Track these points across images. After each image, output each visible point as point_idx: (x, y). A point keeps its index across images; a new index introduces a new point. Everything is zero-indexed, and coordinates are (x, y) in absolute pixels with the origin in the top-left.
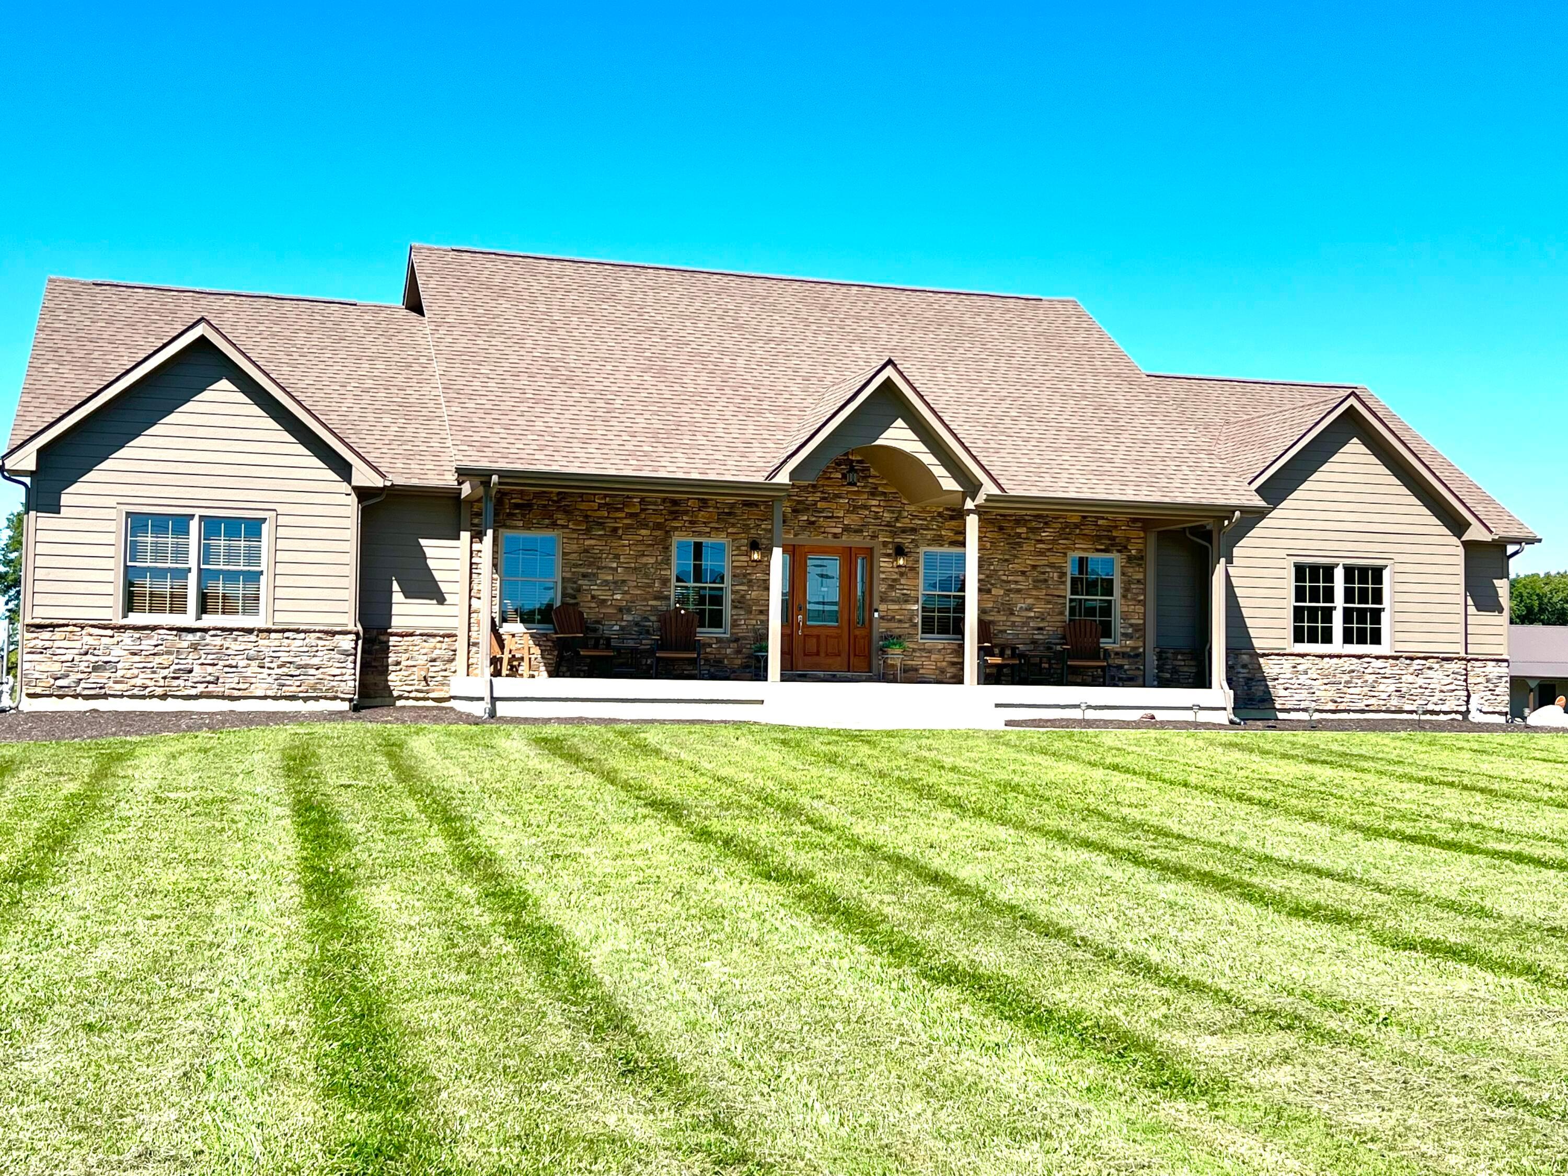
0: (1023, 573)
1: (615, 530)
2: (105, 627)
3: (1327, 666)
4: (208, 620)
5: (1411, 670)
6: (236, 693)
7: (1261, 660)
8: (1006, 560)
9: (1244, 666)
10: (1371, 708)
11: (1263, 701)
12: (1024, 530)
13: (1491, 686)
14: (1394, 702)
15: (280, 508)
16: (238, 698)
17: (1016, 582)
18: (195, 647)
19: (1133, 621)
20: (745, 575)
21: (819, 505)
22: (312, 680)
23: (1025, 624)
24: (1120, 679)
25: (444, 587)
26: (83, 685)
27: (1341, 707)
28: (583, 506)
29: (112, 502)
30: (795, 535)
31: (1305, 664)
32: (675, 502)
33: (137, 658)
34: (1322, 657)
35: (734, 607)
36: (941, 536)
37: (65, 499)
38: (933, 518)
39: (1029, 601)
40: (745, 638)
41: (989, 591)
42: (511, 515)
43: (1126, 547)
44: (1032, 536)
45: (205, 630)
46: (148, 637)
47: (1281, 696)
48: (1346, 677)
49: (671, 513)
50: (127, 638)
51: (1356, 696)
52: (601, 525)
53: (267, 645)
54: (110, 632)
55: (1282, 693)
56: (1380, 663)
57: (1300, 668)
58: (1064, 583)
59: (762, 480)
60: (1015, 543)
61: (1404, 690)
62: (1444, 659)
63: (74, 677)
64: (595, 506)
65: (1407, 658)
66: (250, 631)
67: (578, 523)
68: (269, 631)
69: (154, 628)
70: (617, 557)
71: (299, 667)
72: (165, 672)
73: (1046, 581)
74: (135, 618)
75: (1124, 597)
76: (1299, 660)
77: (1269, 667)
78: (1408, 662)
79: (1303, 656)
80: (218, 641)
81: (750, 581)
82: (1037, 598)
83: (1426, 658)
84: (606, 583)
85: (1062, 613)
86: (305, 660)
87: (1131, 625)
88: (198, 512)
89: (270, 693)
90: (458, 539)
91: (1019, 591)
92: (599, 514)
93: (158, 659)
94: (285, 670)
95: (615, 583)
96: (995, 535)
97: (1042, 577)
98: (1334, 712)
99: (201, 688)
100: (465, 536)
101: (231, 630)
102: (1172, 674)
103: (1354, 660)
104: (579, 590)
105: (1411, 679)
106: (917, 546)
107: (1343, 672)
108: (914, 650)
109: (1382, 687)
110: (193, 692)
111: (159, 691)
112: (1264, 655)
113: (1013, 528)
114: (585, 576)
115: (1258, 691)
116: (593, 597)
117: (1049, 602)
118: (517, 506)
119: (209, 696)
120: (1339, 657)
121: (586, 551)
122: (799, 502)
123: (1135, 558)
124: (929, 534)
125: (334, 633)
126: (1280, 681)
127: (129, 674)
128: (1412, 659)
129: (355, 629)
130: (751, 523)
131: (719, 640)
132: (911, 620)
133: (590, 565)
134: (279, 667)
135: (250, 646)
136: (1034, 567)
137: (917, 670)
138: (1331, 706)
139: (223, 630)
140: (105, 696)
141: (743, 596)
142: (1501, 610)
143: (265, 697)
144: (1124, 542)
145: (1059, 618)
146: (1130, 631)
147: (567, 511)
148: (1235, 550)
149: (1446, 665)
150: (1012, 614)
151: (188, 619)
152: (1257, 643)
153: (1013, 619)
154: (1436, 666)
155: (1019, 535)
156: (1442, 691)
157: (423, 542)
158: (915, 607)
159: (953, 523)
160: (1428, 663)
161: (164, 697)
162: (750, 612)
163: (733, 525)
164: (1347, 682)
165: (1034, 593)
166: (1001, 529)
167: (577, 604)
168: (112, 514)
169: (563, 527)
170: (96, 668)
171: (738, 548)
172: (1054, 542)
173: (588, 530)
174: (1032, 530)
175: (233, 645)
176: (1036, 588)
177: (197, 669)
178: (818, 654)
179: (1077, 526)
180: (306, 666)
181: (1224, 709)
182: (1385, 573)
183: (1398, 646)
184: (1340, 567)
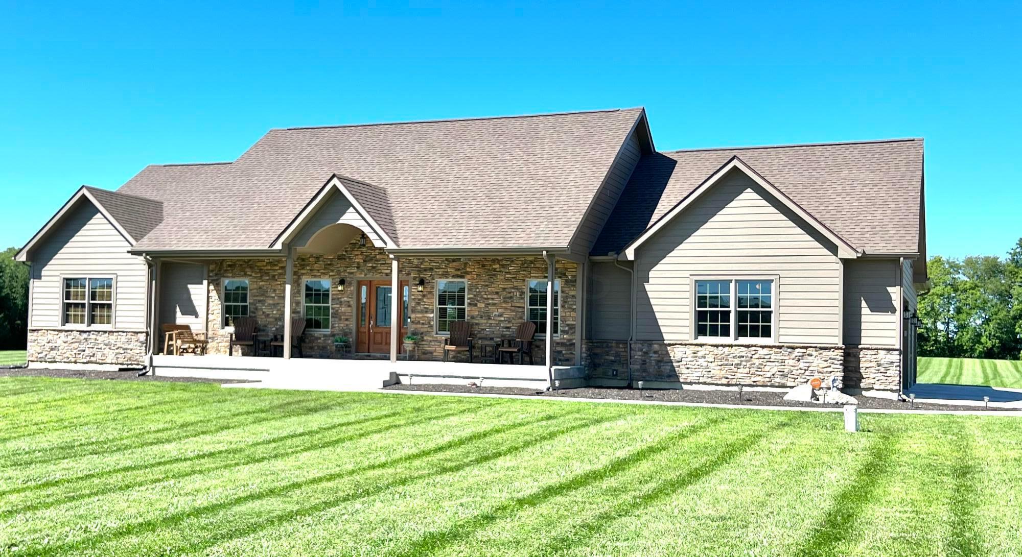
0: (497, 293)
1: (274, 276)
2: (55, 330)
3: (720, 353)
4: (95, 327)
5: (793, 356)
6: (101, 361)
7: (669, 348)
8: (487, 286)
9: (655, 352)
10: (758, 383)
11: (669, 376)
12: (497, 266)
13: (882, 370)
14: (777, 380)
15: (118, 273)
16: (102, 364)
17: (493, 299)
18: (86, 339)
19: (568, 322)
20: (338, 299)
21: (378, 257)
22: (129, 356)
23: (497, 325)
24: (560, 360)
25: (198, 309)
26: (48, 356)
27: (733, 382)
28: (259, 264)
29: (57, 273)
30: (365, 275)
31: (703, 351)
32: (303, 260)
33: (66, 344)
34: (717, 346)
35: (332, 317)
36: (447, 272)
37: (43, 273)
38: (443, 262)
39: (500, 310)
40: (338, 334)
41: (476, 305)
42: (226, 271)
43: (565, 274)
44: (502, 269)
45: (89, 332)
46: (70, 335)
47: (684, 374)
48: (737, 361)
49: (301, 265)
50: (63, 335)
51: (743, 374)
52: (267, 274)
53: (112, 338)
54: (56, 333)
55: (684, 371)
56: (766, 351)
57: (699, 354)
58: (523, 299)
59: (266, 248)
60: (493, 275)
61: (786, 371)
62: (821, 348)
63: (44, 353)
64: (265, 264)
65: (788, 347)
66: (105, 332)
67: (256, 273)
68: (113, 332)
69: (72, 331)
70: (275, 290)
71: (124, 349)
72: (75, 351)
73: (511, 297)
74: (68, 326)
75: (563, 306)
76: (699, 348)
77: (675, 354)
78: (789, 350)
79: (701, 345)
80: (94, 337)
81: (341, 302)
82: (506, 309)
83: (806, 348)
84: (270, 305)
85: (521, 318)
86: (127, 346)
87: (568, 325)
88: (88, 276)
89: (113, 362)
90: (202, 283)
91: (494, 304)
92: (265, 268)
93: (73, 345)
94: (117, 351)
95: (274, 305)
96: (480, 270)
97: (509, 295)
98: (728, 385)
99: (88, 359)
100: (205, 282)
101: (99, 332)
102: (615, 357)
103: (743, 349)
104: (256, 309)
105: (792, 362)
106: (433, 279)
107: (734, 357)
108: (431, 341)
109: (767, 368)
110: (85, 361)
111: (73, 360)
112: (670, 345)
113: (491, 265)
114: (260, 301)
115: (666, 369)
116: (264, 313)
117: (513, 311)
118: (229, 266)
119: (91, 362)
120: (731, 346)
121: (260, 288)
122: (367, 256)
123: (571, 281)
124: (440, 271)
125: (137, 333)
126: (684, 363)
127: (63, 352)
128: (793, 348)
129: (145, 330)
130: (342, 269)
131: (325, 336)
132: (429, 323)
133: (262, 295)
134: (117, 349)
135: (106, 339)
136: (504, 289)
137: (431, 353)
138: (725, 381)
139: (96, 331)
140: (55, 362)
141: (337, 311)
142: (893, 311)
143: (112, 364)
144: (563, 271)
145: (520, 321)
146: (567, 329)
147: (251, 267)
148: (650, 273)
149: (825, 353)
150: (490, 318)
151: (83, 327)
152: (666, 336)
153: (490, 322)
154: (815, 353)
155: (495, 270)
156: (819, 372)
157: (189, 286)
158: (432, 315)
159: (454, 264)
160: (809, 351)
161: (75, 362)
162: (340, 319)
163: (332, 271)
164: (737, 364)
165: (504, 305)
166: (483, 266)
167: (255, 317)
168: (57, 279)
169: (250, 275)
170: (52, 349)
171: (335, 284)
172: (517, 273)
173: (261, 277)
174: (503, 266)
175: (102, 338)
176: (505, 302)
177: (87, 349)
178: (381, 344)
179: (531, 262)
180: (126, 349)
181: (546, 380)
182: (773, 285)
183: (782, 339)
184: (733, 282)
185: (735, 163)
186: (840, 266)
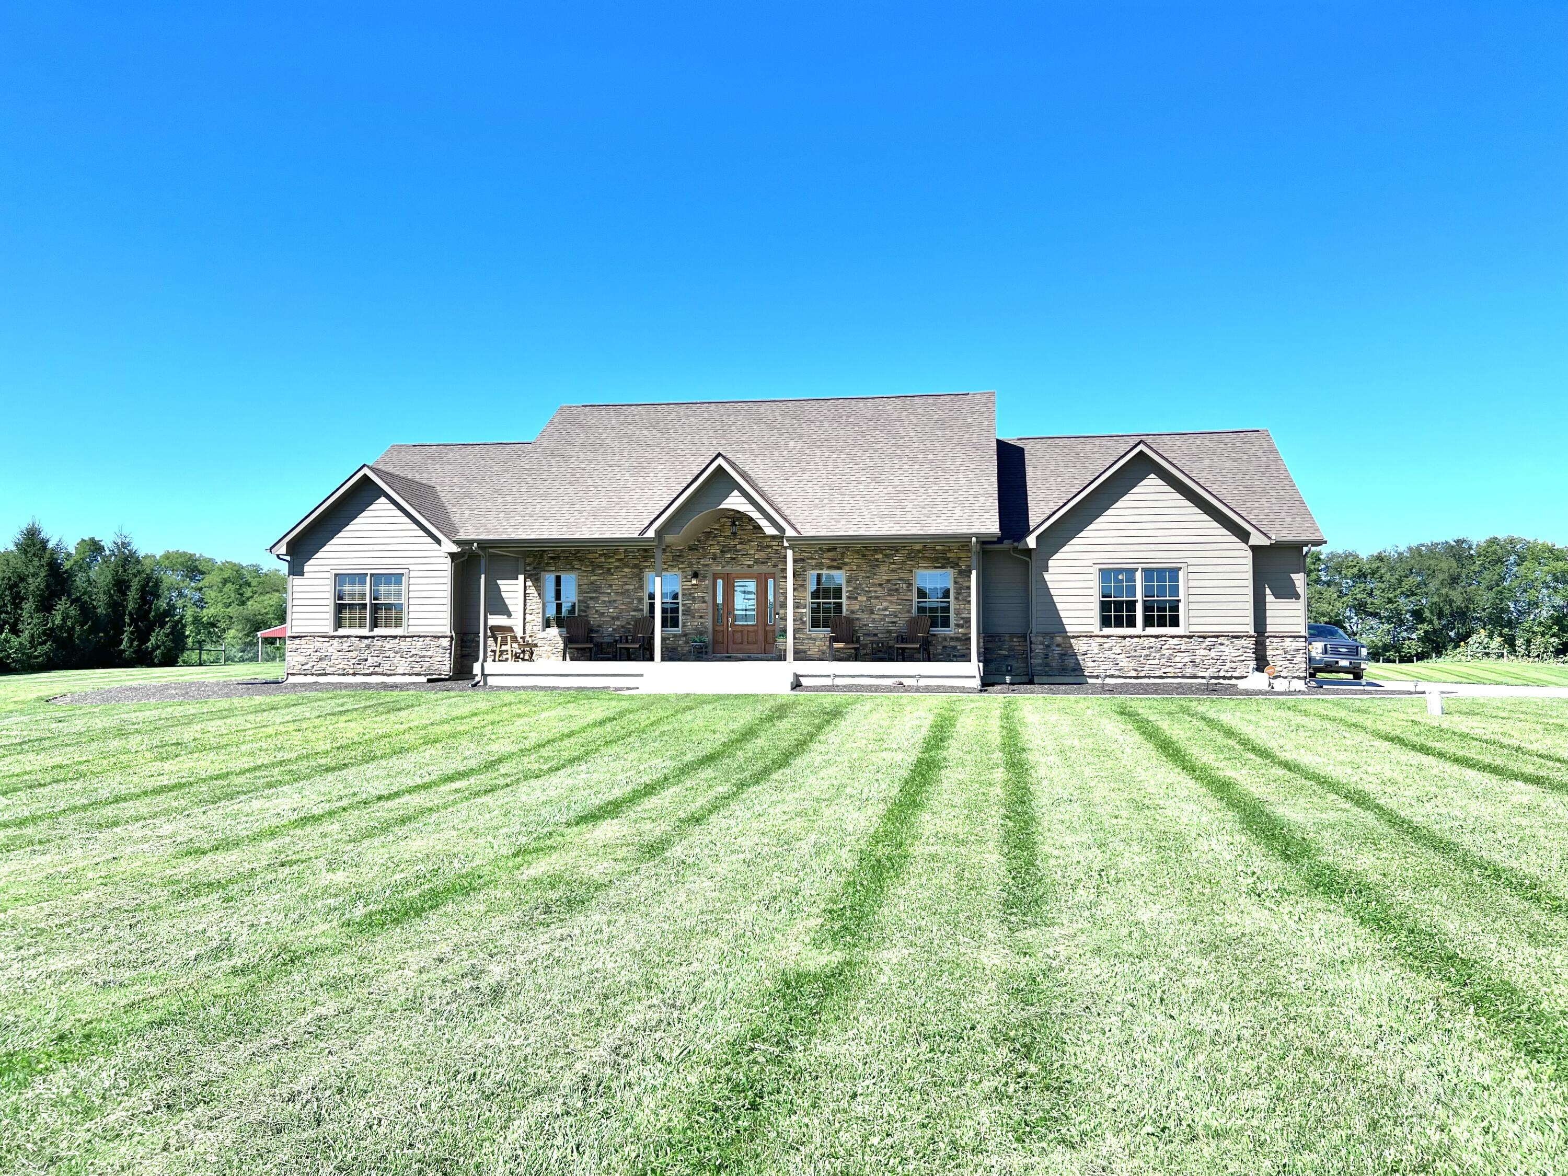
0: (880, 585)
1: (609, 569)
2: (324, 637)
3: (1128, 644)
4: (378, 631)
5: (1204, 646)
6: (389, 672)
7: (1072, 641)
8: (868, 577)
9: (1058, 645)
10: (1169, 675)
11: (1074, 670)
12: (881, 556)
13: (1289, 657)
14: (1189, 671)
15: (411, 567)
16: (391, 675)
17: (875, 592)
18: (368, 647)
19: (964, 616)
20: (690, 594)
21: (738, 547)
22: (427, 665)
23: (882, 620)
24: (955, 656)
25: (511, 608)
26: (315, 668)
27: (1142, 674)
28: (590, 556)
29: (327, 568)
30: (723, 567)
31: (1109, 643)
32: (646, 551)
33: (340, 653)
34: (1124, 637)
35: (683, 614)
36: (821, 563)
37: (306, 568)
38: (816, 551)
39: (885, 604)
40: (690, 634)
41: (856, 598)
42: (548, 564)
43: (957, 564)
44: (886, 560)
45: (373, 637)
46: (346, 642)
47: (1088, 666)
48: (1146, 652)
49: (644, 557)
50: (335, 642)
51: (1153, 665)
52: (601, 567)
53: (404, 644)
54: (327, 640)
55: (1091, 664)
56: (1176, 641)
57: (1105, 646)
58: (911, 591)
59: (636, 535)
60: (875, 566)
61: (1197, 661)
62: (1233, 637)
63: (311, 664)
64: (597, 555)
65: (1199, 637)
66: (395, 637)
67: (587, 566)
68: (405, 637)
69: (348, 637)
70: (611, 586)
71: (421, 657)
72: (353, 661)
73: (897, 590)
74: (341, 632)
75: (956, 598)
76: (1105, 640)
77: (1079, 646)
78: (1200, 640)
79: (1108, 637)
80: (380, 643)
81: (694, 597)
82: (891, 602)
83: (1217, 637)
84: (604, 602)
85: (909, 611)
86: (424, 653)
87: (962, 618)
88: (369, 572)
89: (406, 672)
90: (517, 579)
91: (877, 597)
92: (598, 560)
93: (351, 654)
94: (413, 659)
95: (610, 602)
96: (860, 561)
97: (894, 587)
98: (1137, 677)
99: (372, 669)
100: (521, 577)
101: (386, 637)
102: (1009, 651)
103: (1153, 640)
104: (588, 607)
105: (1203, 652)
106: (805, 571)
107: (1143, 648)
108: (804, 639)
109: (1177, 659)
110: (368, 672)
111: (351, 671)
112: (1074, 637)
113: (872, 555)
114: (591, 598)
115: (1070, 663)
116: (597, 611)
117: (900, 605)
118: (552, 558)
119: (376, 674)
120: (1140, 637)
121: (592, 583)
122: (724, 546)
123: (965, 571)
124: (813, 562)
125: (439, 637)
126: (1089, 656)
127: (337, 662)
128: (1204, 637)
129: (449, 634)
130: (694, 561)
131: (675, 636)
132: (801, 619)
133: (595, 591)
134: (411, 657)
135: (396, 645)
136: (888, 581)
137: (805, 652)
138: (1134, 674)
139: (382, 637)
140: (326, 674)
141: (689, 608)
142: (1297, 597)
143: (404, 674)
144: (956, 560)
145: (907, 615)
146: (961, 622)
147: (580, 560)
148: (1050, 562)
149: (1236, 641)
150: (873, 613)
151: (365, 632)
152: (1068, 628)
153: (873, 616)
154: (1226, 642)
155: (877, 560)
156: (1232, 662)
157: (499, 582)
158: (804, 610)
159: (830, 554)
160: (1220, 640)
161: (354, 674)
162: (694, 617)
163: (682, 563)
164: (1147, 656)
165: (889, 598)
166: (864, 556)
167: (586, 616)
168: (328, 575)
169: (578, 569)
170: (321, 659)
171: (686, 577)
172: (903, 563)
173: (593, 570)
174: (886, 556)
175: (388, 645)
176: (890, 595)
177: (370, 658)
178: (742, 643)
179: (919, 551)
180: (424, 657)
181: (975, 677)
182: (1181, 573)
183: (1193, 628)
184: (1140, 570)
185: (1141, 447)
186: (1249, 553)
